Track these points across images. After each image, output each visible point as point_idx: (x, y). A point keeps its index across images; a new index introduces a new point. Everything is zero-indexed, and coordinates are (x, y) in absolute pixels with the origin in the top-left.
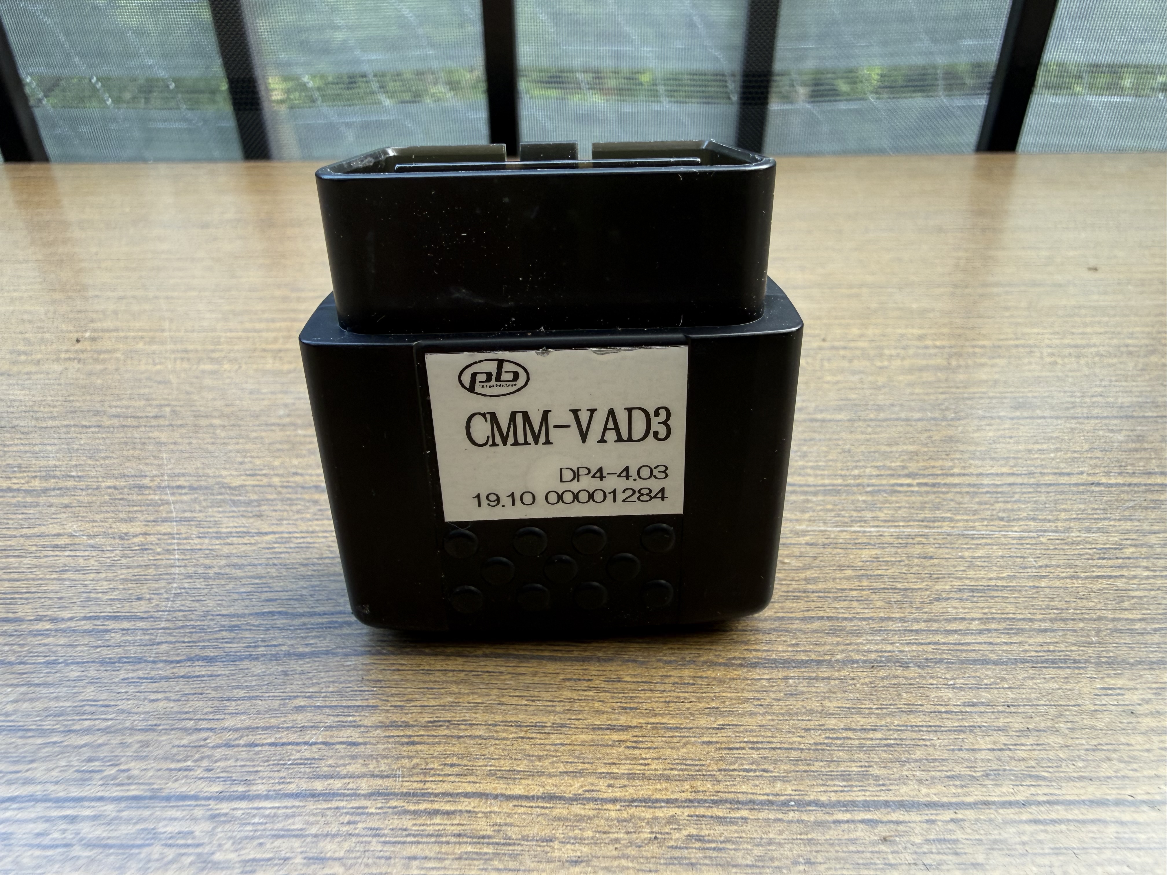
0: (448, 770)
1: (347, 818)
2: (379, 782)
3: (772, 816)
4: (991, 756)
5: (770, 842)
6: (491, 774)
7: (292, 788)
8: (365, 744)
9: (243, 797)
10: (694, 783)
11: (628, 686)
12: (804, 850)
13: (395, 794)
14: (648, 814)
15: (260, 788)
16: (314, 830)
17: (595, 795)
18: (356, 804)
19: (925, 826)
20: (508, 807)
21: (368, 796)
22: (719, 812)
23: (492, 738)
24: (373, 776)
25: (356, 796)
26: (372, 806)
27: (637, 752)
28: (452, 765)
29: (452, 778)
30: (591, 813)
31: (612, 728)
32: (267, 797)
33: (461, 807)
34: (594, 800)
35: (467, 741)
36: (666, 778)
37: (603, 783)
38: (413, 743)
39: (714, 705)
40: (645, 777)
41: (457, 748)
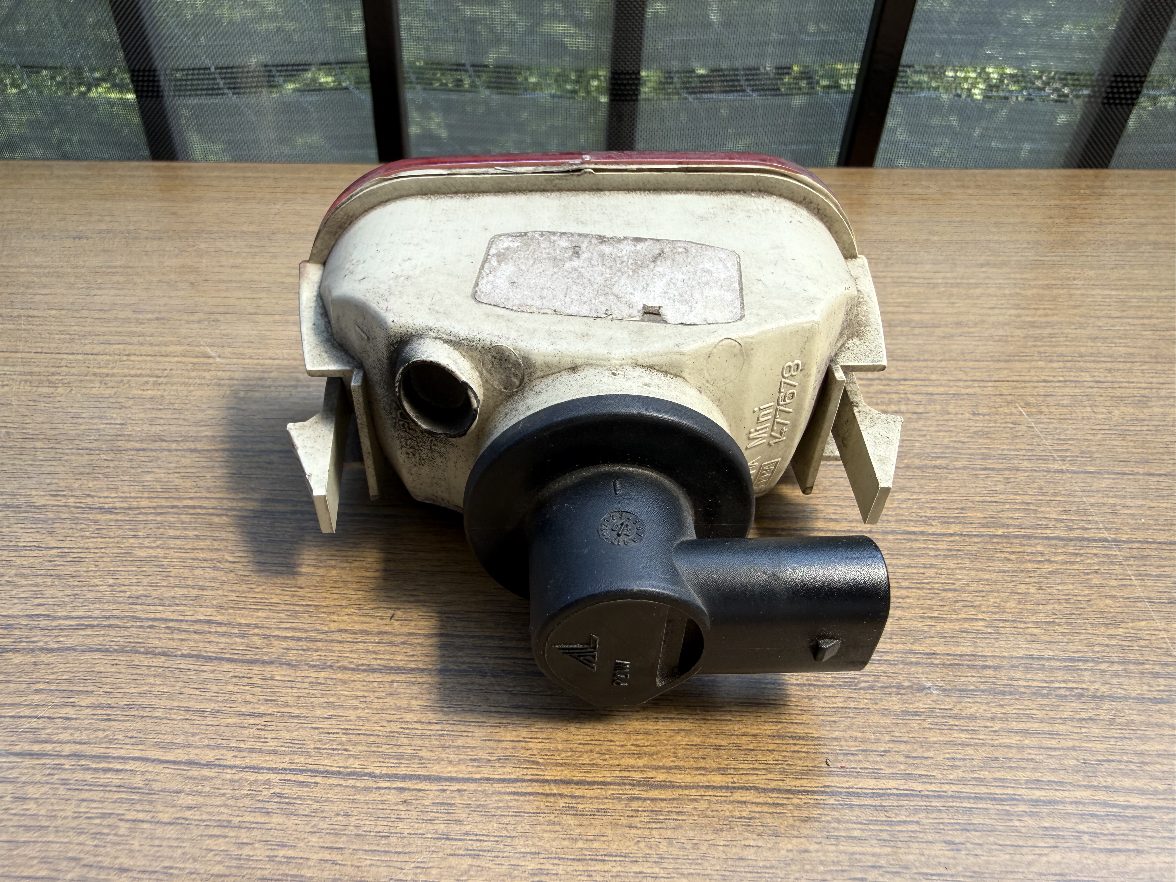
0: (127, 741)
1: (48, 772)
2: (78, 747)
3: (336, 782)
4: (509, 745)
5: (327, 800)
6: (157, 745)
7: (17, 749)
8: (76, 719)
10: (292, 757)
11: (277, 683)
12: (346, 807)
13: (86, 756)
14: (251, 777)
16: (24, 779)
17: (221, 762)
18: (57, 762)
19: (437, 793)
20: (159, 768)
21: (67, 757)
22: (301, 778)
23: (166, 718)
24: (75, 742)
25: (59, 756)
26: (67, 764)
27: (263, 733)
28: (131, 737)
29: (128, 747)
30: (213, 775)
31: (252, 715)
33: (127, 767)
34: (220, 766)
35: (148, 720)
36: (275, 752)
37: (230, 754)
38: (109, 720)
39: (331, 700)
40: (261, 751)
41: (139, 725)
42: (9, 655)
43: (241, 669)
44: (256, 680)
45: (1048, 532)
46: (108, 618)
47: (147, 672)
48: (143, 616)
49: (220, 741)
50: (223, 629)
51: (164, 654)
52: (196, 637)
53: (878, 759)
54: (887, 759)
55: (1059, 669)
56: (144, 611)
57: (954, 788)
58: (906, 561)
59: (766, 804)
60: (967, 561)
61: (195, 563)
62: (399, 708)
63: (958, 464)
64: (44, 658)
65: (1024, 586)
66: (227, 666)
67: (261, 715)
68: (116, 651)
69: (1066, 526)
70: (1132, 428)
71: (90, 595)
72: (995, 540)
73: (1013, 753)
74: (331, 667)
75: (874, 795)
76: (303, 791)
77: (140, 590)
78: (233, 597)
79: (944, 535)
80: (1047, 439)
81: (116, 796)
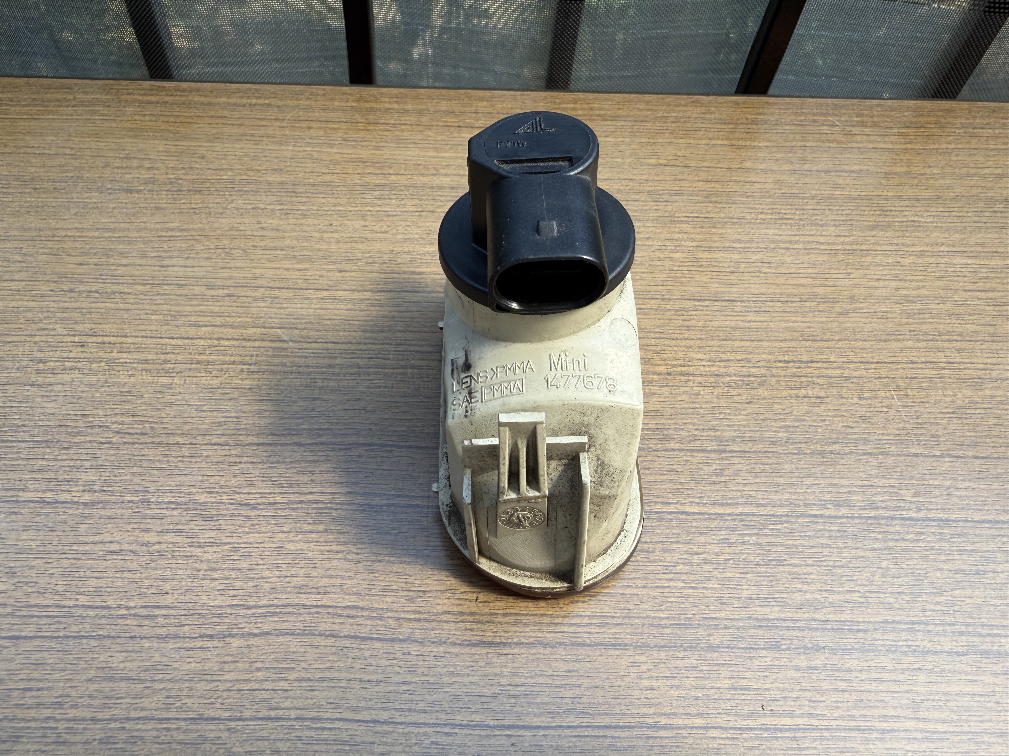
0: (329, 706)
1: (286, 731)
2: (299, 711)
6: (348, 708)
7: (261, 715)
9: (240, 719)
10: (437, 714)
11: (413, 657)
13: (306, 719)
14: (415, 730)
15: (247, 715)
16: (273, 737)
17: (393, 720)
18: (289, 724)
20: (355, 726)
21: (296, 719)
22: (446, 730)
24: (296, 709)
25: (289, 719)
26: (297, 724)
27: (413, 697)
28: (331, 703)
29: (331, 710)
30: (391, 730)
31: (404, 683)
32: (250, 719)
33: (335, 726)
34: (393, 723)
35: (338, 690)
36: (425, 712)
37: (397, 714)
38: (313, 690)
39: (451, 669)
40: (415, 711)
41: (332, 693)
42: (229, 640)
43: (387, 647)
44: (398, 655)
45: (904, 513)
46: (285, 606)
47: (325, 651)
48: (309, 604)
49: (388, 704)
50: (366, 613)
51: (332, 636)
52: (350, 620)
53: (793, 703)
54: (798, 703)
55: (903, 630)
56: (308, 599)
57: (837, 723)
58: (810, 542)
59: (728, 738)
60: (850, 541)
61: (331, 555)
62: (495, 675)
63: (847, 450)
64: (254, 641)
65: (886, 562)
66: (377, 645)
67: (409, 683)
68: (299, 634)
69: (917, 508)
70: (969, 411)
71: (267, 586)
72: (869, 522)
73: (872, 696)
74: (445, 643)
75: (790, 730)
76: (450, 740)
77: (300, 581)
78: (365, 585)
79: (836, 517)
80: (909, 423)
81: (335, 748)
